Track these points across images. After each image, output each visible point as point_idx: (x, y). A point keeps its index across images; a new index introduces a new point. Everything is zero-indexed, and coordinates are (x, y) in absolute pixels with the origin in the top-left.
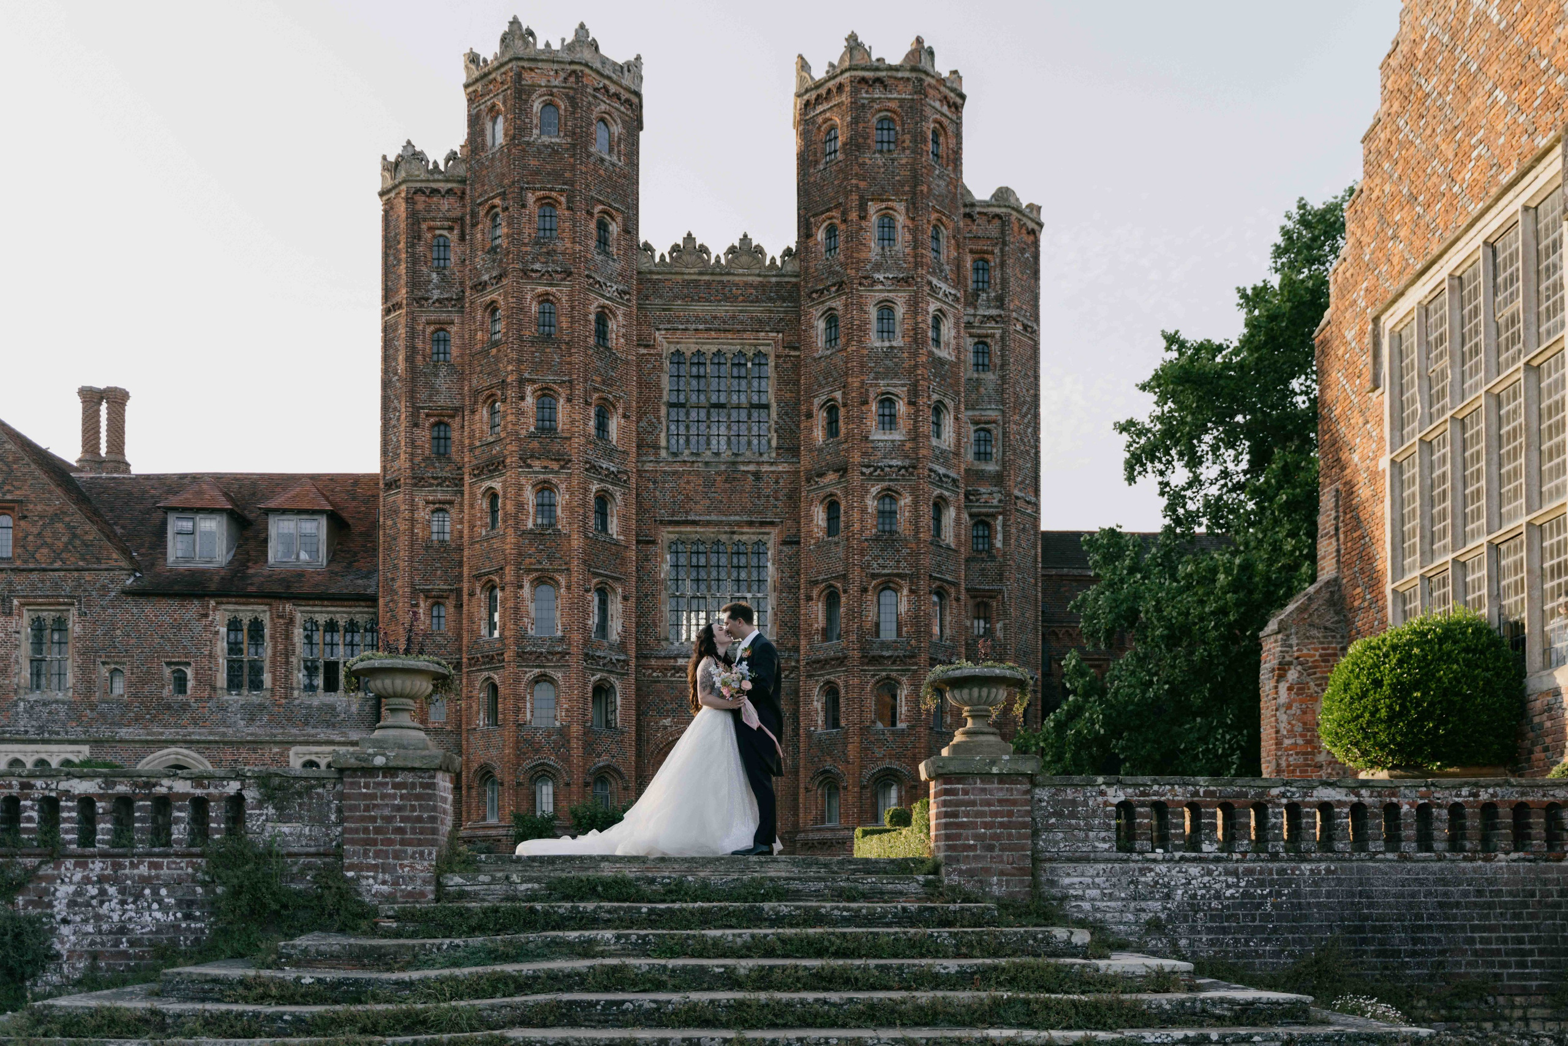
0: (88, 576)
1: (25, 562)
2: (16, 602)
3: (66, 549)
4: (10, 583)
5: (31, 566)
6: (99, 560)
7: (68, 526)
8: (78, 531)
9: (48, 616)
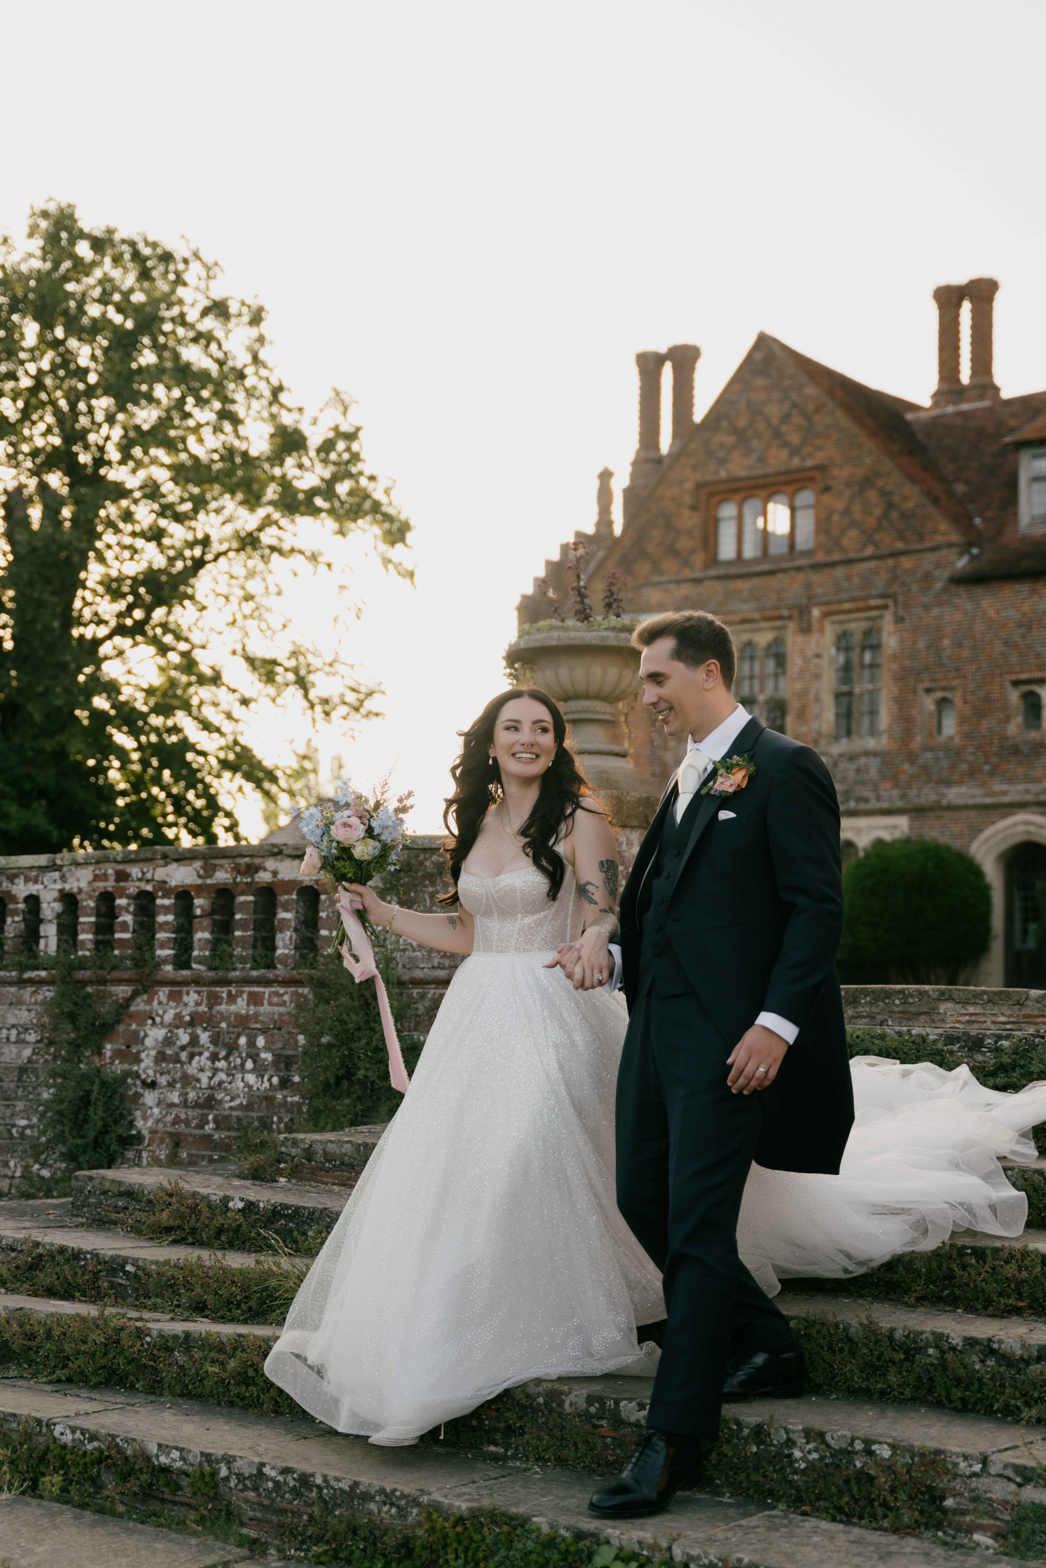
0: (906, 563)
1: (829, 552)
2: (816, 612)
3: (879, 527)
4: (809, 586)
5: (836, 557)
6: (921, 537)
7: (884, 494)
8: (896, 499)
9: (857, 627)
